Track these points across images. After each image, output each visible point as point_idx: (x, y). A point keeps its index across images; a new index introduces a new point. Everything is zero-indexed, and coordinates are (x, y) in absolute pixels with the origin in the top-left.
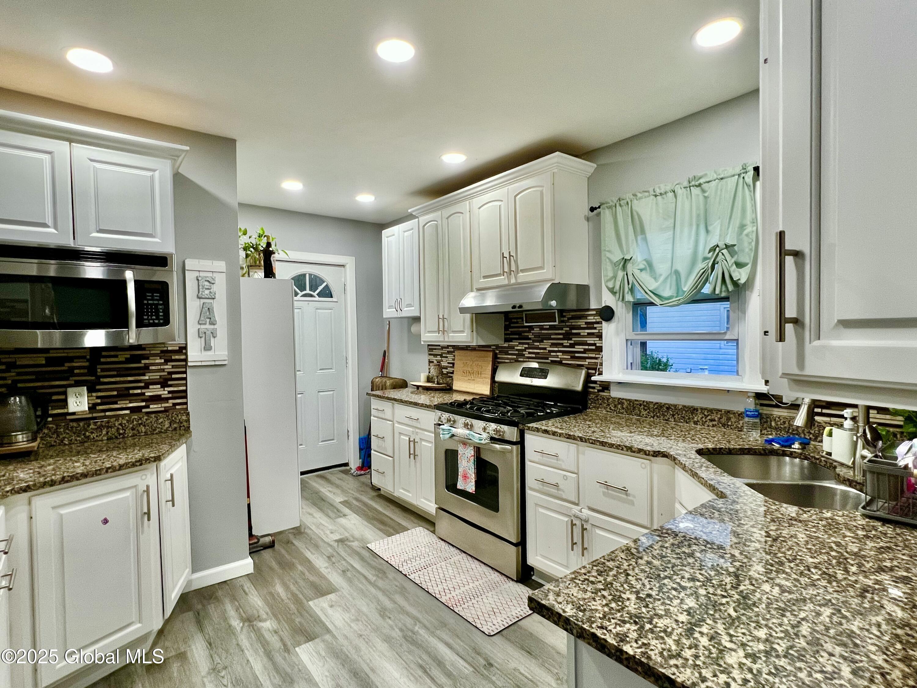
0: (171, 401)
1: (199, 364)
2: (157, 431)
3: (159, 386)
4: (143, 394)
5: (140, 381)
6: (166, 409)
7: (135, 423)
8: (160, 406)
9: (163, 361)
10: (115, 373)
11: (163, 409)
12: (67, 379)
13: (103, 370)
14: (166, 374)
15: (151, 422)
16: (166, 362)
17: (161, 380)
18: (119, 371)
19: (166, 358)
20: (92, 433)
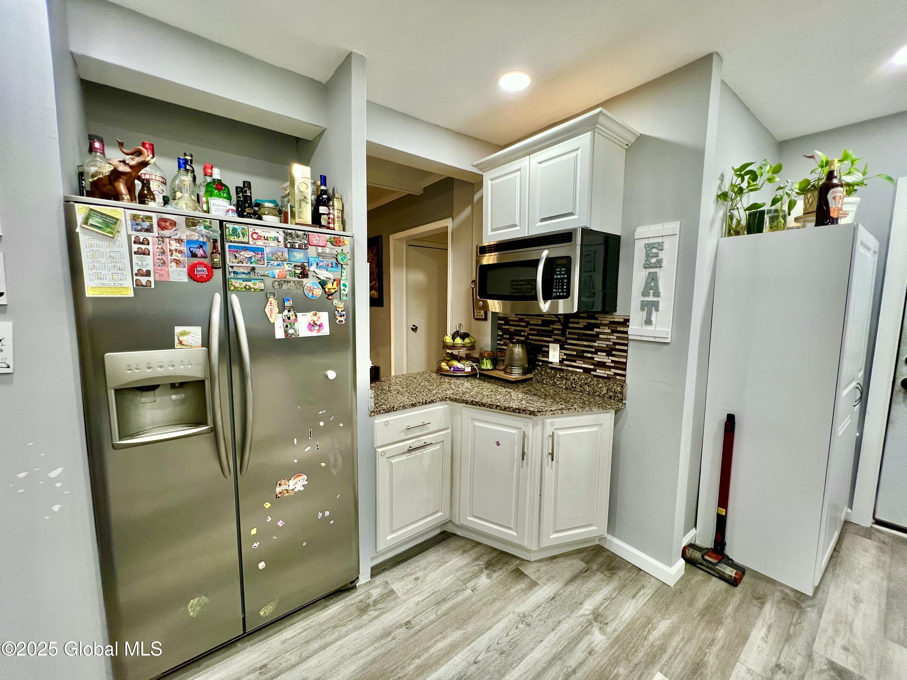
0: (613, 370)
1: (639, 338)
2: (596, 394)
3: (605, 354)
4: (592, 358)
5: (591, 347)
6: (609, 376)
7: (583, 381)
8: (604, 372)
9: (609, 331)
10: (576, 337)
11: (606, 376)
12: (550, 337)
13: (570, 333)
14: (611, 343)
15: (593, 384)
16: (613, 332)
17: (608, 349)
18: (580, 336)
19: (613, 329)
20: (558, 380)
